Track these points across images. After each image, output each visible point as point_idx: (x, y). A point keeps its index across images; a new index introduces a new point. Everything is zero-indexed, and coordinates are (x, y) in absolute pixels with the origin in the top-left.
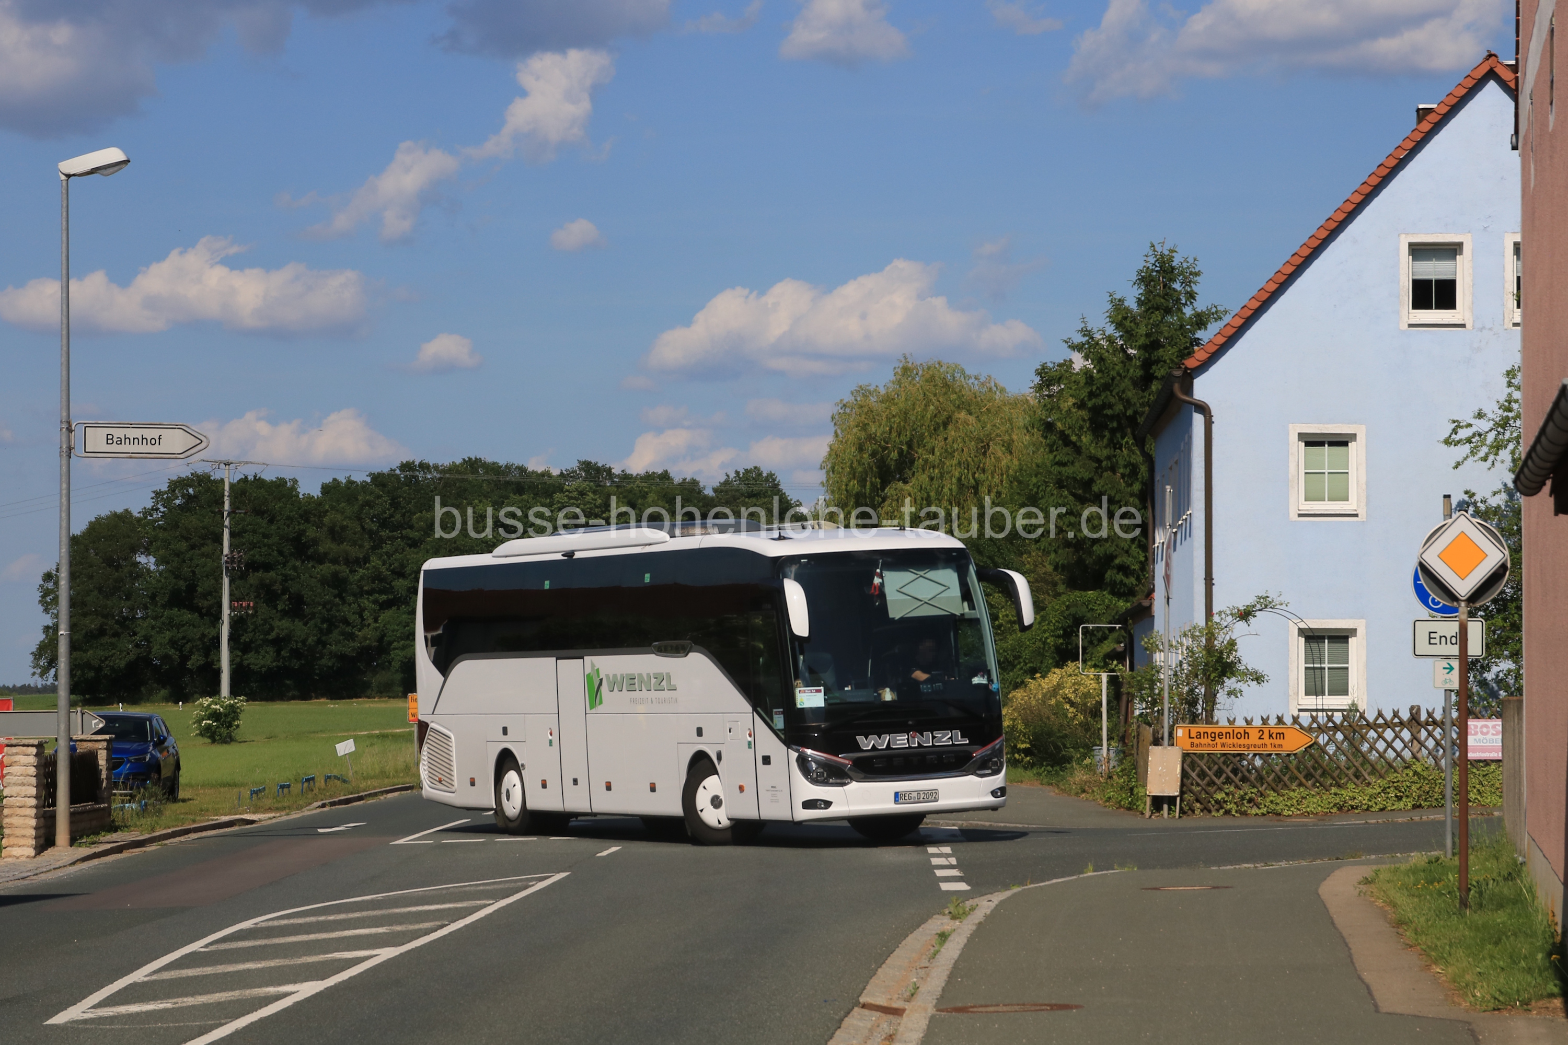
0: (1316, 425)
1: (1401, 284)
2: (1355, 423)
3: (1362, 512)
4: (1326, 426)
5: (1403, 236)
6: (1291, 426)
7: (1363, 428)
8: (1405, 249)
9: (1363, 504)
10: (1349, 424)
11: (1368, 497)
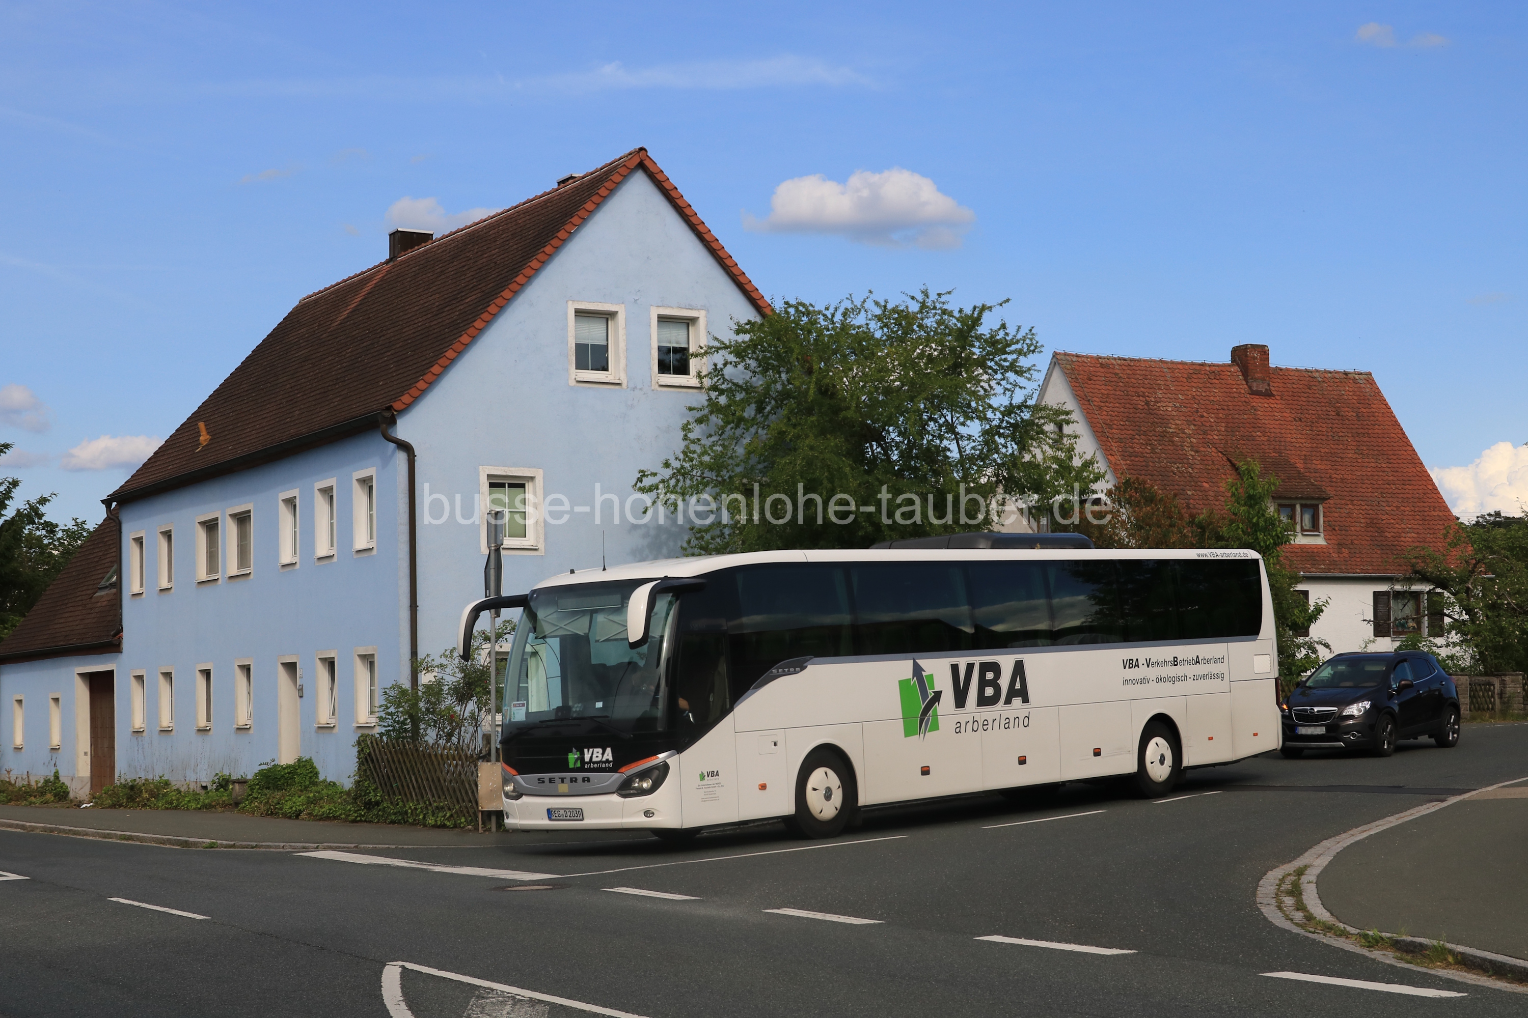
0: (503, 468)
1: (569, 345)
2: (534, 467)
3: (541, 546)
4: (510, 469)
5: (570, 303)
6: (481, 467)
7: (541, 472)
8: (571, 314)
9: (542, 540)
10: (529, 467)
11: (545, 534)
